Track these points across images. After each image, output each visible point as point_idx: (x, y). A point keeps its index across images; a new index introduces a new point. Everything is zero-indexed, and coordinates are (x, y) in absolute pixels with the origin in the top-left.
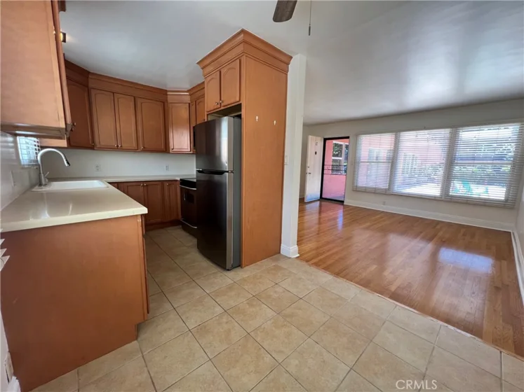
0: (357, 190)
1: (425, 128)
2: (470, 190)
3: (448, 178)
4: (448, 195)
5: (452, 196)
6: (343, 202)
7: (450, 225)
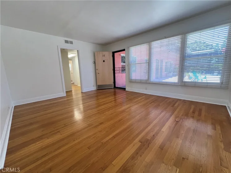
0: (131, 81)
1: (165, 38)
2: (197, 77)
3: (182, 70)
4: (183, 82)
5: (185, 82)
6: (125, 89)
7: (184, 101)
